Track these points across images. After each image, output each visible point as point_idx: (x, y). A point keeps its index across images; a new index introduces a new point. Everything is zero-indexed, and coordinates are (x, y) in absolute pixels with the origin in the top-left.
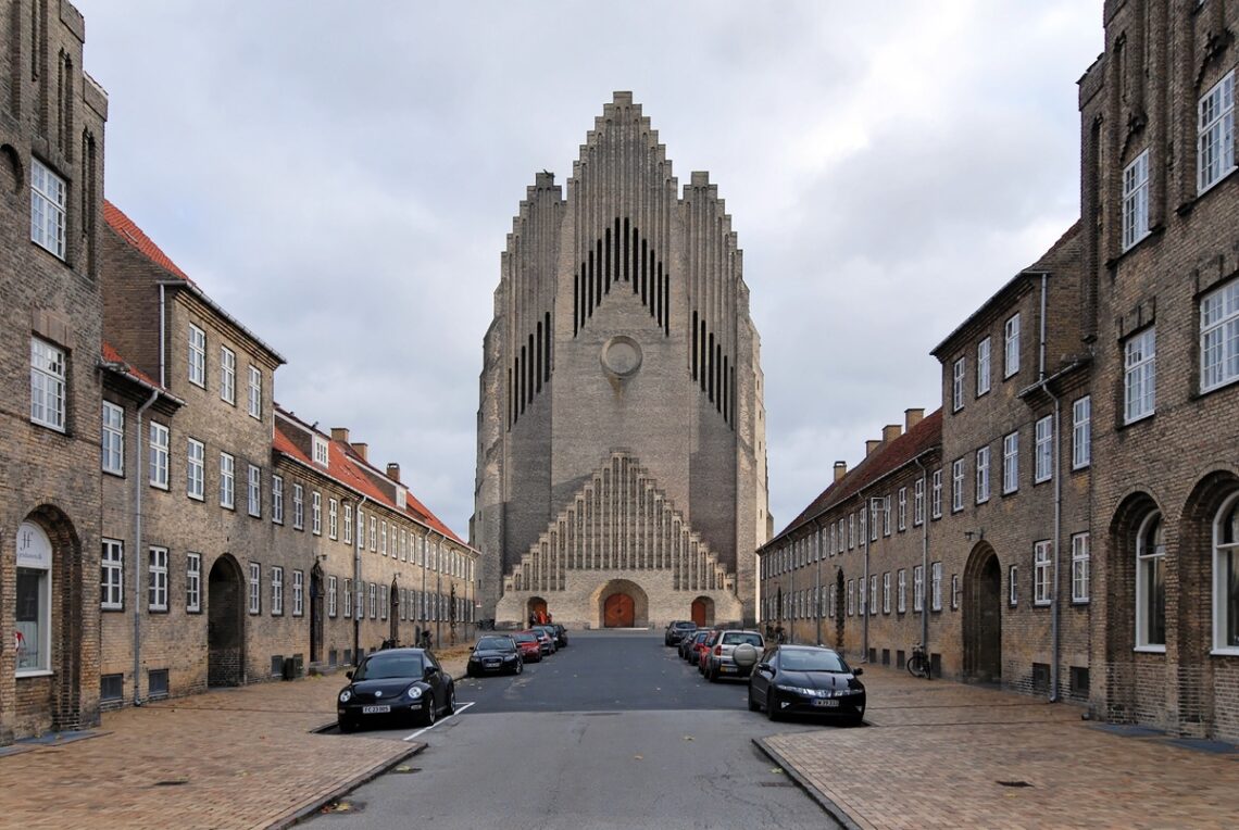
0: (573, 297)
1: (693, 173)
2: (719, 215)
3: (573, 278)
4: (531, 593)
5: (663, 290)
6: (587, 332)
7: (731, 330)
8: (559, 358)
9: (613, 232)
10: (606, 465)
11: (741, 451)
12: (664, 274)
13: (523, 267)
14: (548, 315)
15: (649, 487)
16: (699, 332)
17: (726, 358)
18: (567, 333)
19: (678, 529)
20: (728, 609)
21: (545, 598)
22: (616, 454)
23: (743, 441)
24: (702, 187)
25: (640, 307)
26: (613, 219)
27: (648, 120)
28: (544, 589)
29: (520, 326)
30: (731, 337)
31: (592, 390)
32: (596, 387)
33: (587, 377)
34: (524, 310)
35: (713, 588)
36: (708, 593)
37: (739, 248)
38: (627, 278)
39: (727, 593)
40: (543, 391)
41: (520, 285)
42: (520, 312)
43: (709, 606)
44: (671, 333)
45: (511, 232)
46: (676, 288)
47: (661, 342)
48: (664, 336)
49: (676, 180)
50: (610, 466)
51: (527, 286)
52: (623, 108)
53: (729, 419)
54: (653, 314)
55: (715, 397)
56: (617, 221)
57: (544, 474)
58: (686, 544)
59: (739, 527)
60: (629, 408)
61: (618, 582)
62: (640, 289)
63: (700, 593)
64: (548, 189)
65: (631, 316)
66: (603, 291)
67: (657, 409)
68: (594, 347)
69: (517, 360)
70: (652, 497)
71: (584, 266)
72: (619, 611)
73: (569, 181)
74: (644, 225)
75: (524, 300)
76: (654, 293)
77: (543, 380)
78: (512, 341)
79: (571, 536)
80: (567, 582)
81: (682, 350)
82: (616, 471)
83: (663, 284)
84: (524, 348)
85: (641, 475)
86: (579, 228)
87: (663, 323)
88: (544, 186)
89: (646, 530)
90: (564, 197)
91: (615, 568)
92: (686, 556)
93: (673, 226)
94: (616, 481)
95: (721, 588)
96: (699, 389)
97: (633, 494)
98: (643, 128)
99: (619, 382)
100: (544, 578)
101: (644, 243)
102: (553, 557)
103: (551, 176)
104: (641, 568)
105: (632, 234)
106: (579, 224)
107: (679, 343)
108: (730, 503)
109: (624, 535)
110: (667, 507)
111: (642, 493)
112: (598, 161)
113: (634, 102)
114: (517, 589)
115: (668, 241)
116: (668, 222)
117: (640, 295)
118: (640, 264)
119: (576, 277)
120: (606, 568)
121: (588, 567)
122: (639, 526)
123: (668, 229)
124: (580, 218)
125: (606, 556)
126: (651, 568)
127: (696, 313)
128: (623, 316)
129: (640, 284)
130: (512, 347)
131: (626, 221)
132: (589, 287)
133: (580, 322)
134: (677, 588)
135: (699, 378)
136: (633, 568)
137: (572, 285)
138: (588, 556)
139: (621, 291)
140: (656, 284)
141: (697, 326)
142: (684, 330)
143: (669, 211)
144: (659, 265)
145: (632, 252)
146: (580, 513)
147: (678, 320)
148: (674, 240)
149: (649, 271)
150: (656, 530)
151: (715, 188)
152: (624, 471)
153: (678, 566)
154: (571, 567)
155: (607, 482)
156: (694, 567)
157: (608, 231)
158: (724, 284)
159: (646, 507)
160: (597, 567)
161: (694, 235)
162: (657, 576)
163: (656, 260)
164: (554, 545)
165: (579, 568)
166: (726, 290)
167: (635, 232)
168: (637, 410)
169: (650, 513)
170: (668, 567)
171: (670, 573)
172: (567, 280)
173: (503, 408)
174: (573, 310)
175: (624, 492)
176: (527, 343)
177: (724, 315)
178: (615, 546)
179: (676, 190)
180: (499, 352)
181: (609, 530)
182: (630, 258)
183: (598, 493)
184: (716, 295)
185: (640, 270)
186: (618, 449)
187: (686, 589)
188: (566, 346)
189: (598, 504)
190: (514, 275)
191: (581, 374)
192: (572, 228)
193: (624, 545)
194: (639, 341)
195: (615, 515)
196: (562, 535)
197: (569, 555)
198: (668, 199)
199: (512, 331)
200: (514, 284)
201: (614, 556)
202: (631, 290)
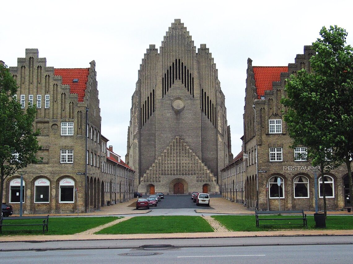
0: (162, 85)
1: (201, 44)
2: (210, 58)
4: (149, 183)
5: (192, 82)
6: (167, 96)
7: (215, 95)
8: (158, 105)
9: (175, 64)
10: (174, 141)
11: (219, 135)
12: (192, 77)
13: (145, 75)
14: (154, 90)
15: (188, 148)
16: (204, 96)
17: (213, 105)
18: (160, 96)
19: (198, 161)
20: (215, 188)
21: (154, 184)
22: (177, 137)
23: (219, 132)
24: (204, 48)
25: (184, 88)
26: (175, 60)
27: (186, 28)
28: (153, 181)
29: (145, 94)
30: (215, 98)
31: (168, 115)
32: (169, 114)
33: (167, 111)
34: (146, 89)
35: (209, 181)
36: (208, 183)
37: (216, 68)
38: (180, 79)
39: (215, 183)
40: (152, 115)
41: (144, 81)
42: (144, 90)
43: (209, 187)
44: (194, 97)
46: (196, 82)
47: (191, 99)
48: (192, 97)
49: (195, 47)
50: (175, 141)
51: (147, 81)
52: (177, 24)
53: (214, 124)
54: (188, 91)
55: (210, 117)
56: (176, 60)
57: (153, 143)
58: (200, 167)
59: (219, 160)
60: (181, 121)
61: (178, 179)
62: (184, 82)
63: (205, 183)
64: (153, 50)
65: (181, 91)
66: (172, 83)
67: (190, 121)
68: (169, 101)
69: (143, 105)
70: (189, 151)
71: (165, 74)
72: (179, 189)
73: (160, 48)
74: (186, 62)
75: (146, 86)
76: (189, 83)
77: (152, 111)
78: (142, 99)
79: (162, 164)
80: (161, 179)
81: (198, 102)
82: (177, 143)
83: (192, 81)
84: (146, 101)
85: (185, 144)
86: (164, 62)
87: (192, 93)
88: (152, 48)
89: (187, 162)
90: (159, 52)
91: (177, 174)
92: (200, 170)
93: (195, 62)
94: (177, 146)
95: (213, 181)
96: (204, 114)
97: (183, 150)
98: (184, 31)
99: (178, 113)
100: (153, 178)
101: (185, 67)
102: (156, 171)
103: (154, 46)
104: (186, 174)
105: (181, 64)
106: (164, 61)
107: (197, 100)
108: (215, 152)
109: (180, 164)
110: (194, 154)
111: (186, 150)
112: (170, 41)
113: (181, 22)
114: (145, 181)
115: (193, 67)
116: (193, 60)
117: (184, 84)
118: (184, 74)
119: (163, 78)
120: (174, 174)
121: (168, 174)
122: (185, 161)
123: (193, 63)
124: (164, 59)
125: (174, 170)
126: (189, 174)
127: (203, 90)
128: (178, 91)
129: (184, 81)
130: (142, 101)
131: (179, 60)
132: (167, 82)
133: (164, 93)
134: (198, 181)
135: (204, 111)
136: (183, 174)
137: (162, 81)
138: (168, 170)
139: (178, 83)
140: (189, 81)
141: (203, 94)
142: (199, 96)
143: (193, 57)
144: (191, 74)
145: (181, 70)
146: (165, 156)
147: (197, 92)
148: (195, 66)
149: (187, 76)
150: (190, 162)
151: (208, 49)
152: (180, 142)
153: (198, 174)
154: (162, 174)
155: (174, 146)
156: (203, 174)
157: (173, 63)
158: (212, 81)
159: (187, 154)
160: (171, 174)
161: (201, 64)
162: (191, 177)
163: (189, 73)
164: (156, 167)
165: (165, 174)
166: (213, 82)
167: (182, 63)
168: (184, 122)
169: (188, 156)
170: (195, 174)
171: (195, 176)
172: (160, 79)
173: (139, 121)
174: (162, 89)
175: (180, 149)
176: (147, 100)
177: (212, 90)
178: (177, 167)
179: (195, 51)
180: (138, 103)
181: (175, 162)
182: (181, 72)
183: (171, 150)
184: (209, 84)
185: (184, 76)
186: (177, 135)
187: (201, 181)
188: (160, 101)
189: (171, 153)
190: (142, 77)
191: (165, 110)
192: (161, 62)
193: (180, 167)
194: (184, 99)
195: (177, 157)
196: (159, 164)
197: (162, 170)
198: (193, 53)
199: (142, 96)
200: (142, 80)
201: (177, 170)
202: (181, 82)
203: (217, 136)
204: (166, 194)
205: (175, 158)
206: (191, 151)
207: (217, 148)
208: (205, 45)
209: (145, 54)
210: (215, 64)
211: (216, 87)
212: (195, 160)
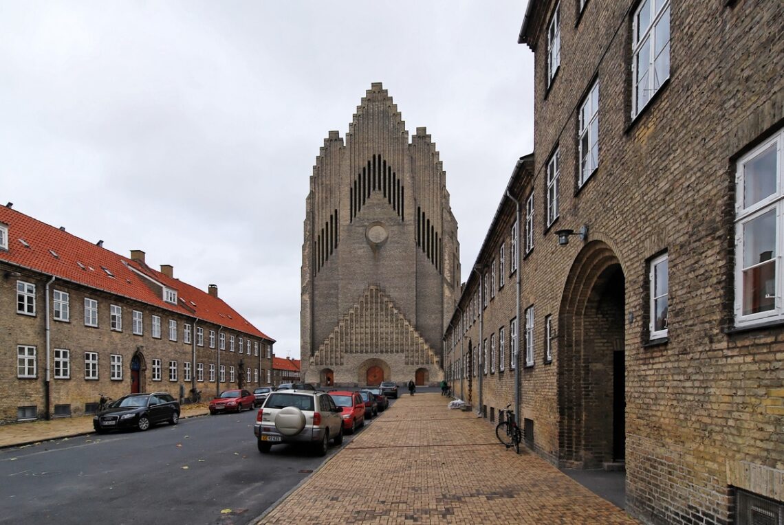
0: (349, 200)
1: (417, 128)
2: (432, 152)
3: (349, 189)
4: (324, 367)
5: (401, 195)
6: (357, 219)
7: (439, 217)
8: (342, 235)
9: (372, 163)
10: (366, 293)
11: (445, 286)
12: (401, 186)
13: (322, 184)
14: (336, 211)
15: (391, 306)
16: (421, 219)
17: (437, 234)
18: (347, 220)
19: (407, 329)
20: (436, 375)
21: (332, 369)
22: (372, 287)
23: (447, 280)
24: (422, 135)
25: (387, 205)
26: (372, 156)
27: (391, 98)
28: (331, 364)
29: (321, 217)
30: (440, 221)
31: (360, 252)
32: (362, 251)
33: (358, 245)
34: (323, 209)
35: (427, 363)
36: (424, 366)
37: (444, 170)
38: (380, 189)
39: (436, 366)
40: (334, 254)
41: (320, 194)
42: (320, 210)
43: (426, 374)
44: (405, 220)
45: (315, 164)
46: (408, 193)
47: (399, 224)
48: (401, 221)
49: (408, 133)
50: (369, 293)
51: (324, 195)
52: (377, 92)
53: (438, 267)
54: (394, 209)
55: (431, 256)
56: (374, 157)
58: (412, 339)
60: (381, 262)
61: (374, 360)
62: (387, 195)
63: (420, 366)
64: (336, 140)
65: (382, 210)
66: (367, 196)
67: (397, 263)
68: (361, 228)
69: (319, 236)
70: (392, 311)
71: (355, 182)
72: (375, 376)
73: (347, 135)
74: (389, 159)
75: (322, 203)
76: (395, 196)
77: (334, 247)
78: (316, 226)
79: (347, 334)
80: (344, 360)
81: (412, 229)
82: (372, 297)
83: (401, 192)
84: (323, 230)
85: (386, 299)
86: (353, 161)
87: (401, 214)
88: (334, 137)
89: (389, 330)
90: (345, 145)
91: (372, 352)
92: (412, 345)
93: (406, 158)
94: (372, 303)
95: (432, 363)
96: (422, 251)
97: (382, 310)
98: (388, 103)
99: (376, 248)
100: (331, 358)
101: (390, 168)
102: (337, 346)
103: (337, 133)
104: (387, 352)
105: (382, 164)
106: (353, 158)
107: (410, 225)
108: (439, 315)
109: (377, 333)
110: (401, 316)
111: (387, 309)
112: (363, 123)
113: (383, 89)
114: (317, 364)
115: (403, 167)
116: (403, 156)
117: (387, 198)
118: (387, 181)
119: (351, 189)
120: (367, 352)
121: (356, 352)
122: (385, 328)
123: (403, 160)
124: (353, 155)
125: (367, 345)
126: (392, 352)
127: (419, 209)
128: (378, 210)
129: (387, 192)
130: (316, 229)
131: (379, 156)
132: (358, 196)
133: (353, 214)
134: (407, 363)
135: (421, 245)
136: (382, 352)
137: (349, 193)
138: (356, 345)
139: (377, 196)
140: (396, 192)
141: (420, 215)
142: (412, 218)
143: (403, 151)
144: (399, 181)
145: (382, 174)
146: (352, 321)
147: (409, 212)
148: (406, 166)
149: (392, 184)
150: (395, 330)
151: (430, 136)
152: (377, 297)
153: (408, 351)
154: (346, 352)
155: (367, 303)
156: (417, 351)
157: (369, 162)
158: (435, 191)
159: (389, 317)
160: (362, 352)
161: (418, 164)
162: (396, 356)
163: (397, 178)
164: (337, 339)
165: (351, 352)
166: (437, 195)
167: (385, 162)
168: (386, 263)
169: (392, 321)
170: (402, 351)
171: (403, 355)
172: (346, 191)
173: (311, 264)
174: (349, 207)
175: (377, 309)
176: (325, 227)
177: (435, 209)
178: (372, 339)
179: (407, 138)
180: (309, 232)
181: (368, 330)
182: (382, 177)
183: (362, 310)
184: (431, 197)
185: (387, 184)
186: (373, 285)
187: (412, 364)
188: (346, 228)
189: (362, 316)
190: (317, 189)
191: (354, 243)
192: (349, 161)
193: (377, 339)
194: (387, 224)
195: (371, 321)
196: (342, 333)
197: (346, 345)
198: (403, 144)
199: (317, 220)
200: (317, 194)
201: (372, 345)
202: (382, 195)
203: (442, 287)
204: (353, 386)
205: (368, 324)
206: (396, 311)
207: (442, 307)
208: (424, 129)
209: (321, 149)
210: (441, 163)
211: (442, 203)
212: (402, 326)
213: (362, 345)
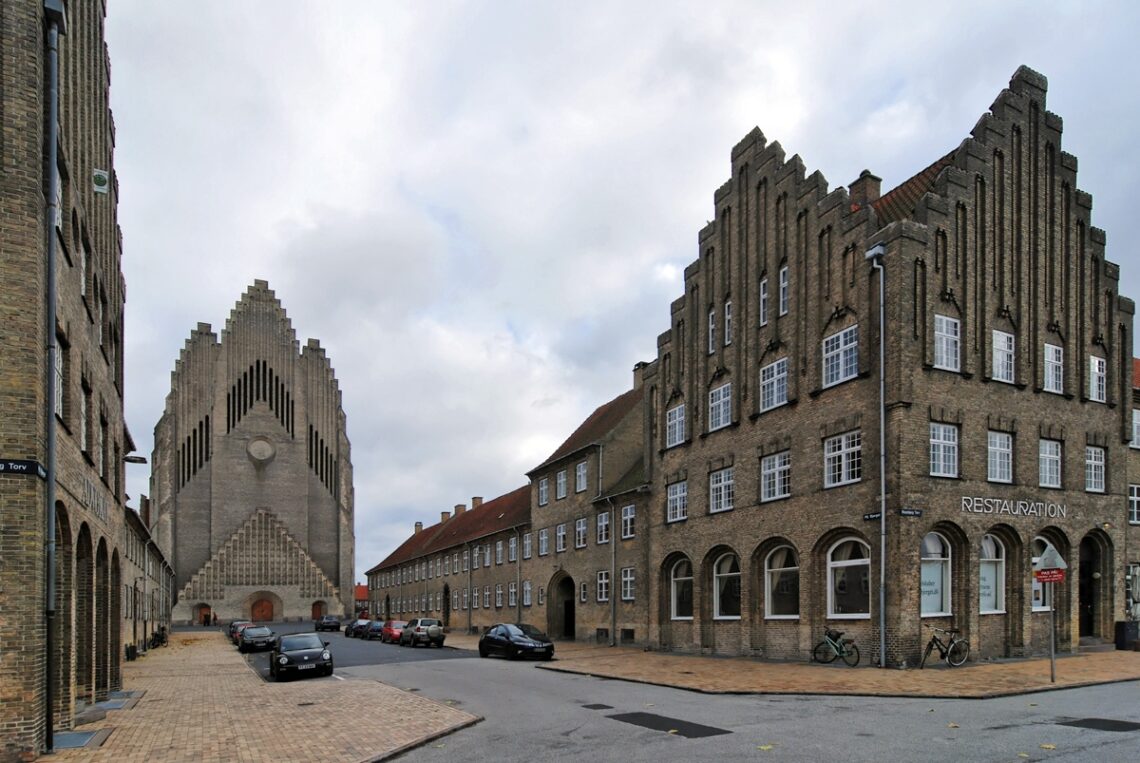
0: (225, 407)
1: (309, 339)
2: (327, 368)
3: (226, 395)
4: (198, 601)
5: (290, 410)
6: (237, 431)
7: (334, 438)
8: (216, 447)
9: (255, 369)
10: (253, 518)
12: (290, 399)
13: (188, 383)
14: (207, 418)
15: (283, 533)
16: (314, 438)
17: (331, 455)
18: (222, 430)
20: (336, 609)
21: (209, 604)
22: (260, 511)
23: (343, 506)
24: (315, 348)
25: (274, 418)
26: (255, 361)
27: (279, 301)
28: (208, 598)
29: (186, 424)
30: (335, 442)
31: (240, 469)
32: (243, 468)
33: (236, 460)
34: (189, 413)
35: (326, 595)
36: (322, 599)
37: (339, 389)
38: (265, 399)
39: (336, 599)
40: (204, 467)
41: (186, 395)
42: (186, 413)
43: (324, 607)
44: (295, 437)
45: (179, 358)
46: (299, 409)
47: (288, 442)
48: (291, 438)
49: (298, 342)
50: (257, 518)
51: (191, 396)
52: (261, 291)
54: (283, 424)
55: (324, 479)
56: (258, 362)
58: (308, 569)
59: (341, 558)
60: (266, 482)
61: (262, 592)
62: (274, 407)
63: (317, 599)
64: (207, 334)
65: (268, 423)
66: (248, 406)
67: (286, 484)
68: (242, 441)
69: (184, 444)
70: (285, 538)
71: (234, 387)
72: (263, 611)
73: (223, 330)
74: (277, 367)
75: (189, 405)
76: (284, 409)
77: (204, 459)
78: (179, 431)
79: (229, 563)
80: (225, 593)
81: (303, 448)
82: (260, 522)
83: (290, 406)
84: (189, 438)
85: (278, 525)
86: (231, 363)
87: (290, 429)
88: (203, 331)
90: (219, 341)
91: (260, 584)
92: (308, 576)
93: (297, 370)
94: (260, 528)
95: (331, 595)
96: (314, 473)
97: (273, 537)
98: (276, 306)
99: (260, 465)
100: (208, 590)
101: (277, 378)
102: (215, 577)
103: (208, 326)
104: (279, 583)
105: (267, 370)
106: (231, 359)
107: (302, 443)
109: (267, 563)
110: (296, 545)
111: (279, 536)
112: (244, 321)
113: (269, 288)
114: (188, 598)
115: (293, 380)
117: (274, 412)
118: (274, 392)
119: (229, 396)
120: (254, 584)
121: (241, 584)
123: (293, 372)
124: (231, 356)
125: (254, 576)
126: (285, 583)
127: (311, 426)
128: (264, 423)
129: (275, 405)
130: (180, 436)
131: (264, 364)
132: (238, 402)
133: (231, 424)
134: (302, 596)
135: (314, 466)
136: (273, 583)
137: (225, 399)
138: (241, 576)
139: (262, 407)
140: (285, 405)
141: (312, 434)
142: (304, 436)
143: (293, 361)
144: (288, 393)
145: (268, 383)
146: (235, 548)
147: (300, 429)
148: (297, 379)
149: (280, 397)
150: (289, 560)
151: (324, 351)
153: (303, 582)
154: (228, 584)
155: (254, 529)
156: (314, 583)
157: (251, 368)
158: (330, 410)
159: (282, 546)
160: (247, 584)
162: (289, 589)
163: (285, 390)
164: (215, 569)
165: (234, 584)
166: (332, 414)
167: (271, 370)
168: (272, 483)
169: (285, 549)
170: (297, 583)
171: (298, 587)
172: (220, 396)
173: (172, 477)
174: (226, 416)
175: (266, 535)
176: (191, 435)
177: (330, 429)
178: (260, 569)
179: (299, 348)
180: (169, 438)
181: (256, 559)
182: (268, 387)
183: (248, 535)
184: (325, 416)
185: (274, 395)
186: (262, 508)
187: (309, 596)
188: (221, 439)
189: (248, 543)
190: (181, 387)
191: (232, 458)
192: (225, 363)
193: (266, 569)
194: (274, 440)
195: (260, 549)
196: (222, 563)
197: (228, 576)
198: (293, 354)
199: (180, 425)
200: (181, 394)
201: (260, 576)
202: (268, 407)
203: (338, 513)
205: (256, 553)
206: (289, 539)
207: (338, 535)
208: (318, 342)
209: (187, 341)
210: (337, 381)
211: (337, 425)
212: (297, 556)
213: (248, 576)
